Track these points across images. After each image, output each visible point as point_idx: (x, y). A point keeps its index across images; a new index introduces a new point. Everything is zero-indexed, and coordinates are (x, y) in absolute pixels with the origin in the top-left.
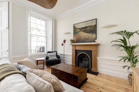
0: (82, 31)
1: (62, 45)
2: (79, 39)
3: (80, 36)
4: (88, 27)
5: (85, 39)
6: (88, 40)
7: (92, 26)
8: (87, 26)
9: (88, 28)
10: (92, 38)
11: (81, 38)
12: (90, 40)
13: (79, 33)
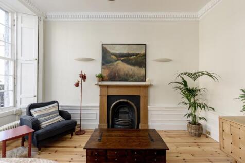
0: (120, 60)
1: (77, 85)
2: (115, 73)
3: (117, 69)
4: (133, 55)
5: (127, 75)
6: (132, 77)
7: (139, 54)
8: (130, 52)
9: (132, 57)
10: (139, 75)
11: (118, 73)
12: (136, 77)
13: (115, 63)
